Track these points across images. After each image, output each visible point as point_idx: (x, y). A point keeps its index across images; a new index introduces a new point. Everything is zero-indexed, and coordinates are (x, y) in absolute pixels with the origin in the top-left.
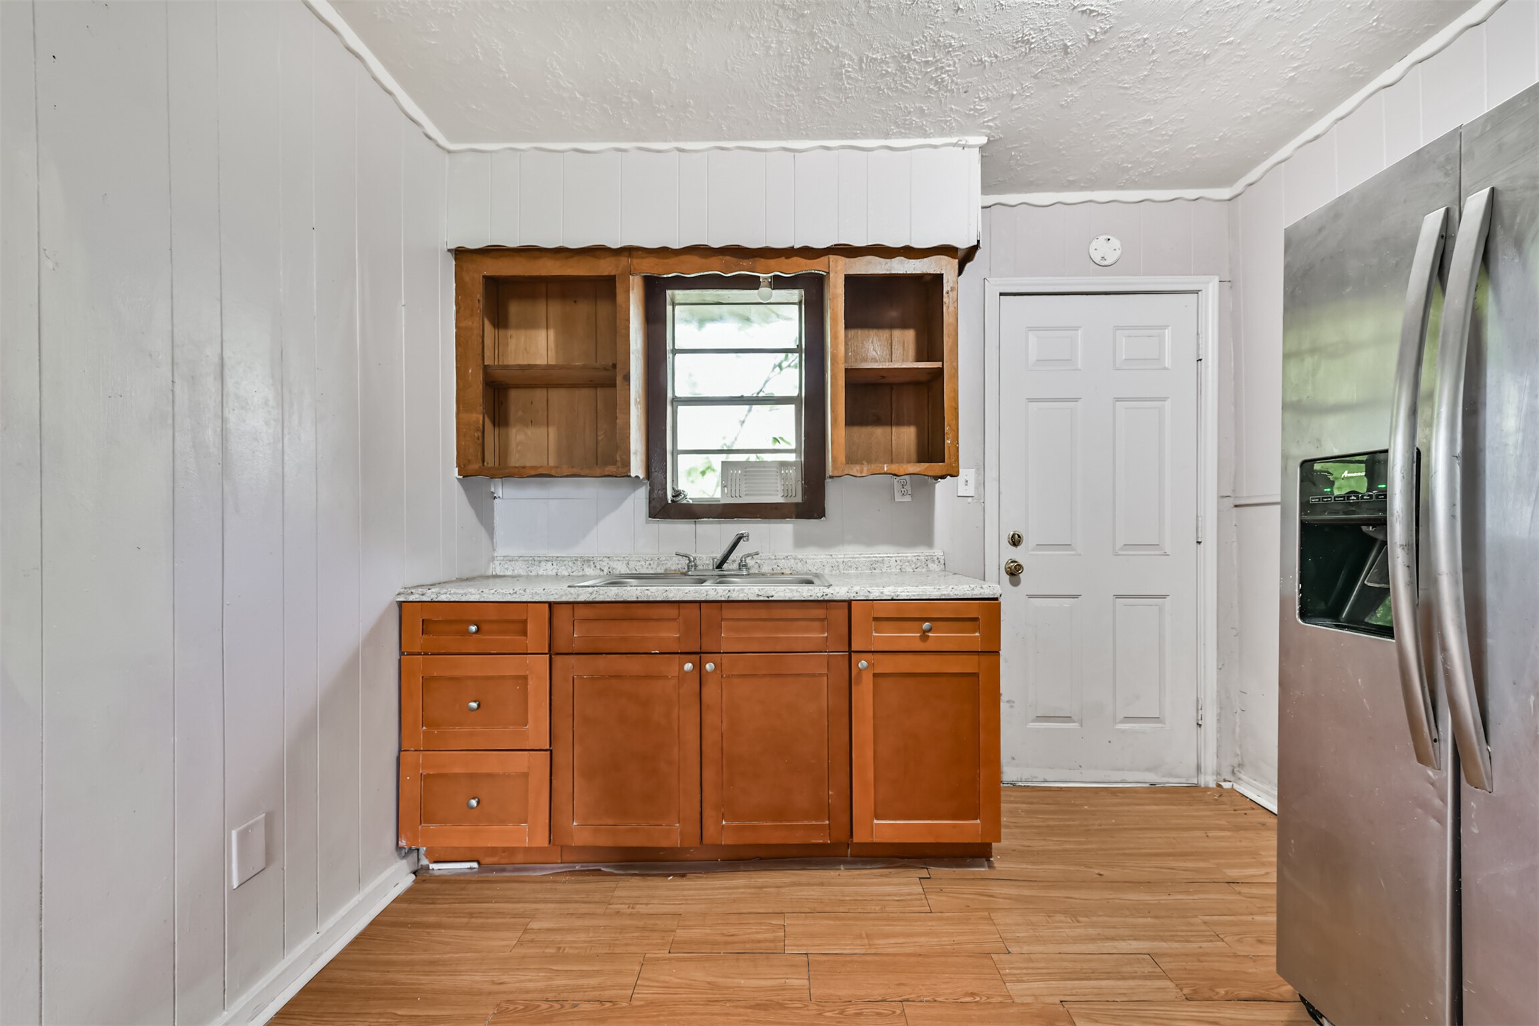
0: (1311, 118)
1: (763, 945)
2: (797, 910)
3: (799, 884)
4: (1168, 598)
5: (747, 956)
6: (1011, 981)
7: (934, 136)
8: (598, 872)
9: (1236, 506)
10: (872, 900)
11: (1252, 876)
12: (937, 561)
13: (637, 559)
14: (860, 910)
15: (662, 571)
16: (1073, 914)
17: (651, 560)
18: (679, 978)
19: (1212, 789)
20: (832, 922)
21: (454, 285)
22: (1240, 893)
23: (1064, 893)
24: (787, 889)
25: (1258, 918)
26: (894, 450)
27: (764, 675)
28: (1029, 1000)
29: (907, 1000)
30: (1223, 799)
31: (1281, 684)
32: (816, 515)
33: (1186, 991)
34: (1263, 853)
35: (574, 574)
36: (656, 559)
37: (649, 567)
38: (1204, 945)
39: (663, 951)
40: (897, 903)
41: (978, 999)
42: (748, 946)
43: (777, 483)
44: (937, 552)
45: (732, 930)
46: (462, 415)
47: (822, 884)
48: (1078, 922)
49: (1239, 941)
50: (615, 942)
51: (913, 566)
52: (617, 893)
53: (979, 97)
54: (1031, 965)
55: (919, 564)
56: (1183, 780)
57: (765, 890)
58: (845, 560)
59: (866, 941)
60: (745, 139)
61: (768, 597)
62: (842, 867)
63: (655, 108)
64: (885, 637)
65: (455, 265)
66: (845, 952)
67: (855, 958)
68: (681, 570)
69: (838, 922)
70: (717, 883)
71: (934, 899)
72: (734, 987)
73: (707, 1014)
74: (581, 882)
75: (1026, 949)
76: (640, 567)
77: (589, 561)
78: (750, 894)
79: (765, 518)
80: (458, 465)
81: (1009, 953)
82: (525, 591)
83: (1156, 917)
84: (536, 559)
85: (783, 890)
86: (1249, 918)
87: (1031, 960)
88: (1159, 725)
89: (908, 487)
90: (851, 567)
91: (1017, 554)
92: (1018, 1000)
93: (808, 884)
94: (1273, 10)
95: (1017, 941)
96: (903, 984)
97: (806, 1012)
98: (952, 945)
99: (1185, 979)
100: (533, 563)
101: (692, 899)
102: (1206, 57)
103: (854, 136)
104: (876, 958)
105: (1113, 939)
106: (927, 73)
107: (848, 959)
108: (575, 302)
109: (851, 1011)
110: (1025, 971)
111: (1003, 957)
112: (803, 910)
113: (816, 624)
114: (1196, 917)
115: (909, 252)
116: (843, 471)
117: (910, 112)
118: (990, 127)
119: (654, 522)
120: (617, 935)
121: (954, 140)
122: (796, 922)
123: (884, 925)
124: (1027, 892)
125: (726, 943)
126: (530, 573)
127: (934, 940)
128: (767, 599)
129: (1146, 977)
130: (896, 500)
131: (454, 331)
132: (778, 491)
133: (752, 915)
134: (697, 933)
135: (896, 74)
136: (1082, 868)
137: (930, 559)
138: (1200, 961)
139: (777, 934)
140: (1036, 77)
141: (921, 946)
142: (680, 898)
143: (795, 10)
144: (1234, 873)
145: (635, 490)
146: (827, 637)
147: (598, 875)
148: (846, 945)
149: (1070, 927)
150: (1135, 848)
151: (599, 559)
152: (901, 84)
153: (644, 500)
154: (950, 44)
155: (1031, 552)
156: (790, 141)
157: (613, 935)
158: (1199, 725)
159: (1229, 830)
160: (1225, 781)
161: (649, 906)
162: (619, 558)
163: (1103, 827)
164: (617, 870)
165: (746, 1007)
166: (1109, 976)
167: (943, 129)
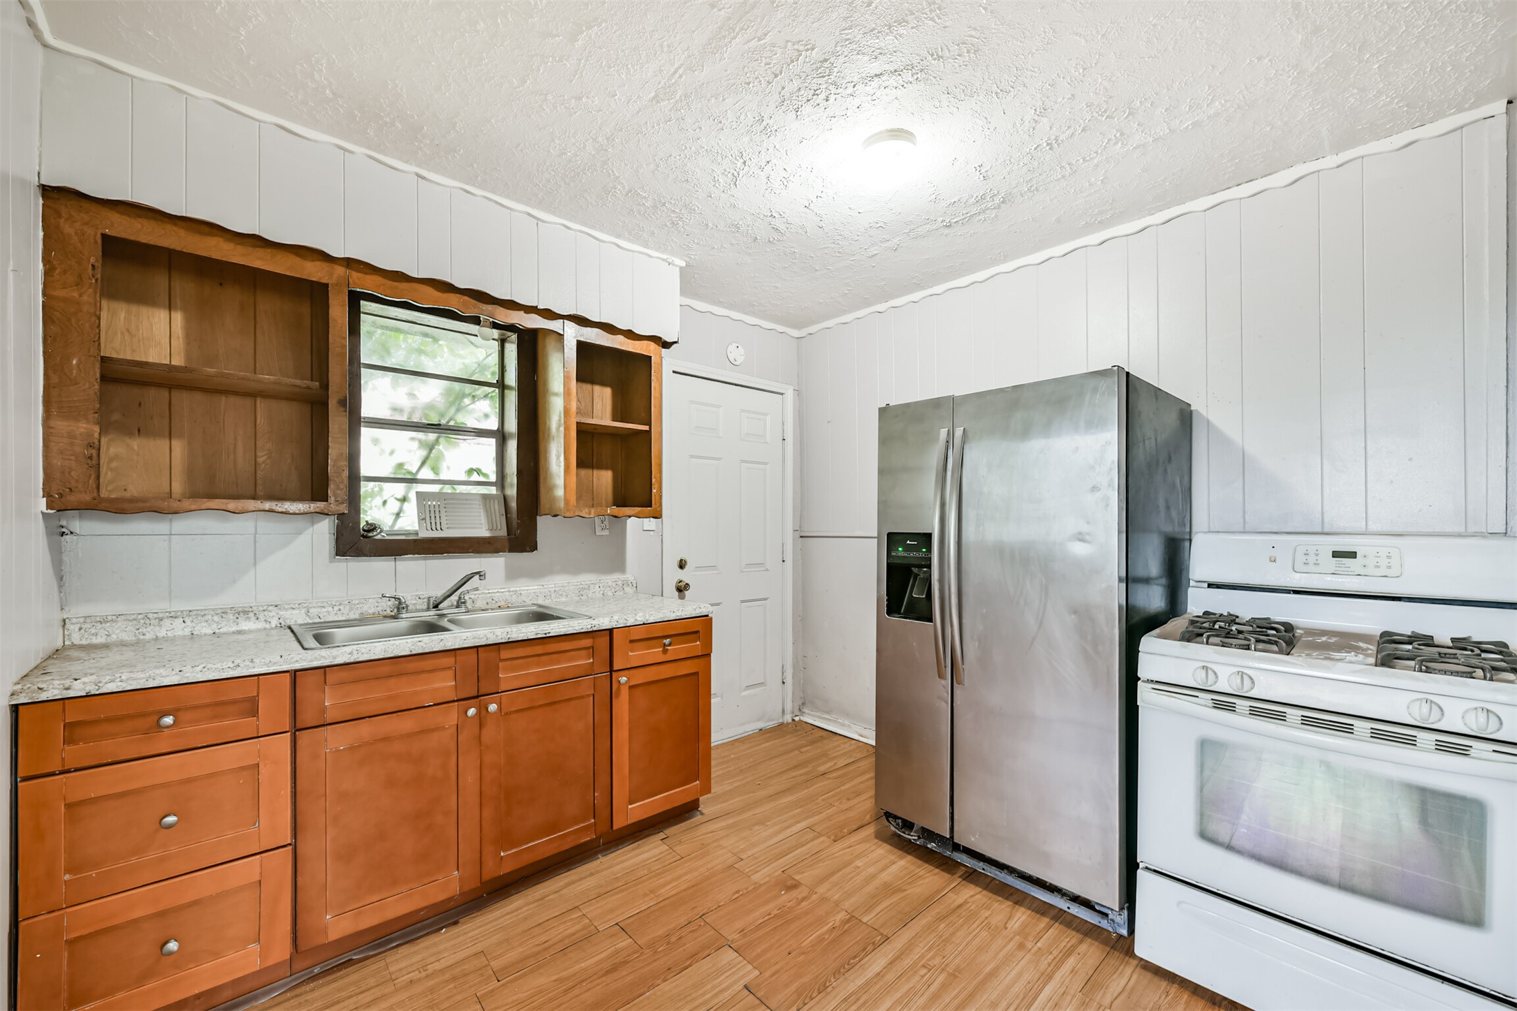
0: (845, 312)
1: (578, 935)
2: (586, 900)
3: (573, 882)
4: (768, 600)
5: (572, 948)
6: (753, 874)
7: (651, 249)
8: (350, 963)
9: (801, 537)
10: (638, 868)
11: (830, 767)
12: (631, 585)
13: (320, 604)
14: (634, 879)
15: (357, 616)
16: (762, 822)
17: (340, 605)
18: (525, 992)
19: (790, 723)
20: (619, 895)
21: (41, 234)
22: (829, 778)
23: (750, 813)
24: (566, 889)
25: (843, 788)
26: (594, 490)
27: (540, 706)
28: (767, 879)
29: (704, 914)
30: (798, 728)
31: (878, 650)
32: (528, 549)
33: (832, 838)
34: (829, 753)
35: (221, 630)
36: (347, 602)
37: (339, 612)
38: (828, 811)
39: (491, 984)
40: (657, 862)
41: (741, 893)
42: (566, 941)
43: (480, 516)
44: (629, 576)
45: (543, 938)
46: (52, 423)
47: (592, 874)
48: (767, 826)
49: (840, 803)
50: (434, 1003)
51: (613, 590)
52: (392, 969)
53: (694, 241)
54: (757, 861)
55: (618, 588)
56: (776, 722)
57: (546, 899)
58: (557, 589)
59: (652, 895)
60: (494, 192)
61: (546, 634)
62: (600, 856)
63: (417, 138)
64: (638, 655)
65: (43, 204)
66: (643, 909)
67: (652, 909)
68: (381, 613)
69: (623, 894)
70: (497, 913)
71: (678, 849)
72: (579, 972)
73: (571, 999)
74: (335, 981)
75: (750, 853)
76: (326, 614)
77: (245, 612)
78: (535, 907)
79: (478, 553)
80: (47, 494)
81: (742, 860)
82: (252, 661)
83: (801, 807)
84: (150, 616)
85: (562, 892)
86: (839, 790)
87: (756, 858)
88: (764, 688)
89: (606, 522)
90: (562, 595)
91: (685, 576)
92: (762, 882)
93: (581, 879)
94: (851, 264)
95: (743, 851)
96: (696, 907)
97: (646, 956)
98: (708, 871)
99: (829, 832)
100: (148, 622)
101: (482, 936)
102: (816, 270)
103: (593, 227)
104: (667, 902)
105: (788, 827)
106: (670, 216)
107: (648, 912)
108: (221, 284)
109: (673, 939)
110: (756, 866)
111: (741, 863)
112: (590, 898)
113: (584, 652)
114: (817, 799)
115: (630, 334)
116: (574, 512)
117: (643, 231)
118: (690, 258)
119: (340, 561)
120: (430, 997)
121: (665, 257)
122: (592, 908)
123: (657, 880)
124: (730, 821)
125: (545, 949)
126: (142, 637)
127: (696, 874)
128: (545, 636)
129: (812, 840)
130: (597, 534)
131: (41, 299)
132: (482, 524)
133: (550, 921)
134: (512, 956)
135: (649, 208)
136: (751, 795)
137: (626, 583)
138: (830, 820)
139: (583, 923)
140: (732, 244)
141: (689, 881)
142: (468, 941)
143: (602, 145)
144: (822, 769)
145: (313, 524)
146: (593, 662)
147: (351, 966)
148: (640, 905)
149: (765, 831)
150: (771, 773)
151: (261, 609)
152: (649, 215)
153: (327, 536)
154: (694, 209)
155: (693, 573)
156: (535, 210)
157: (426, 999)
158: (784, 683)
159: (809, 745)
160: (796, 716)
161: (442, 961)
162: (292, 605)
163: (748, 766)
164: (374, 950)
165: (599, 978)
166: (796, 847)
167: (661, 247)
